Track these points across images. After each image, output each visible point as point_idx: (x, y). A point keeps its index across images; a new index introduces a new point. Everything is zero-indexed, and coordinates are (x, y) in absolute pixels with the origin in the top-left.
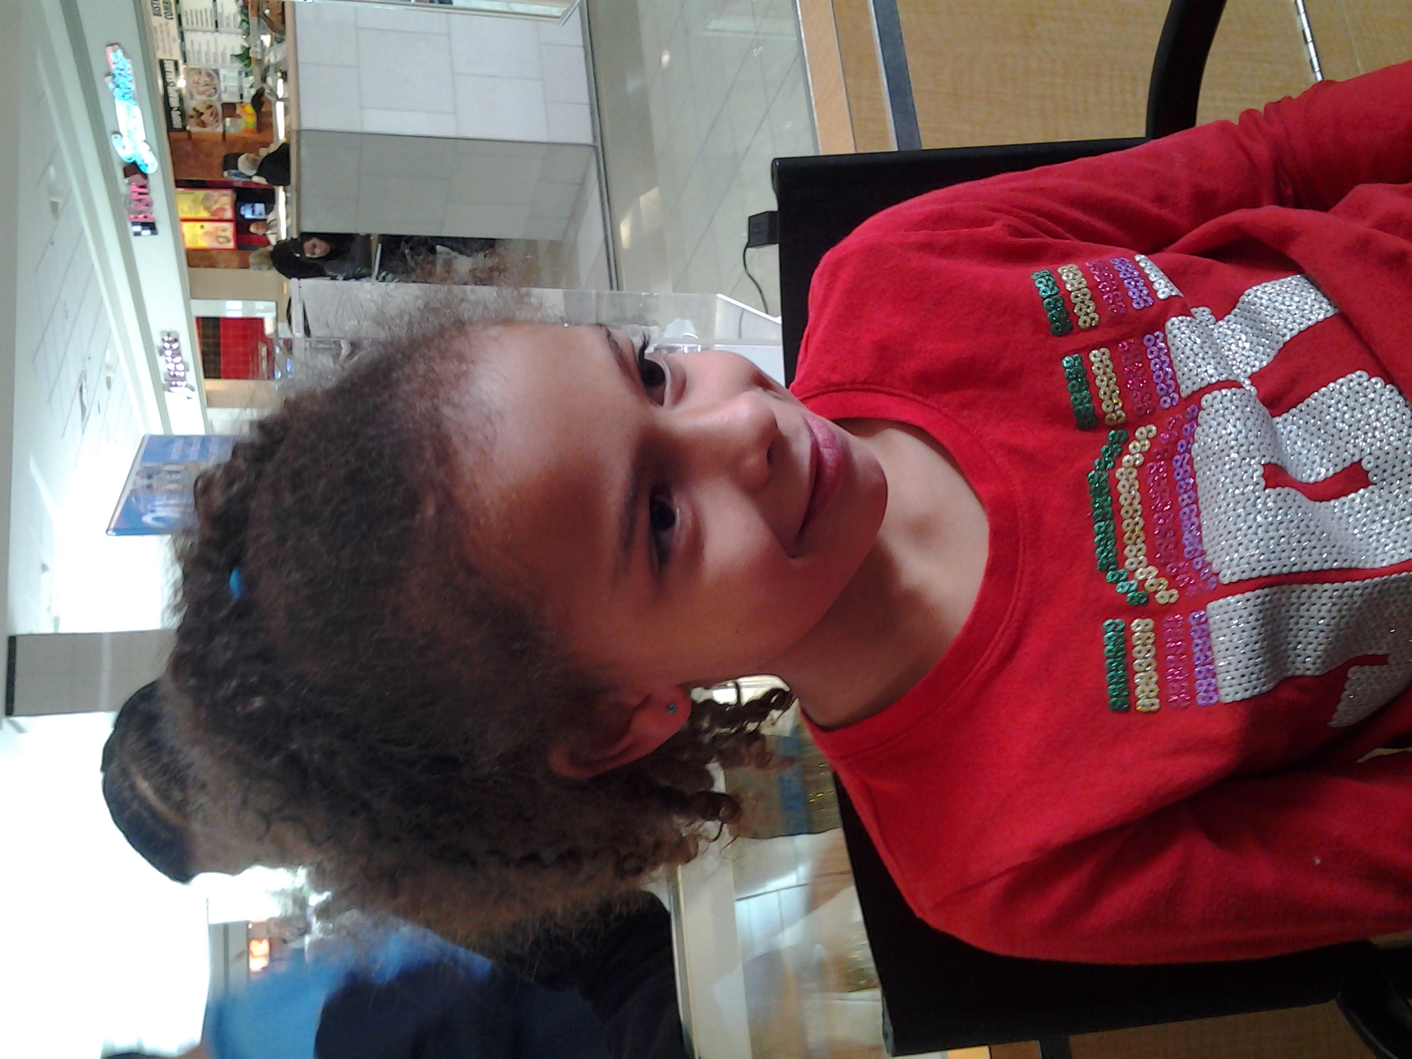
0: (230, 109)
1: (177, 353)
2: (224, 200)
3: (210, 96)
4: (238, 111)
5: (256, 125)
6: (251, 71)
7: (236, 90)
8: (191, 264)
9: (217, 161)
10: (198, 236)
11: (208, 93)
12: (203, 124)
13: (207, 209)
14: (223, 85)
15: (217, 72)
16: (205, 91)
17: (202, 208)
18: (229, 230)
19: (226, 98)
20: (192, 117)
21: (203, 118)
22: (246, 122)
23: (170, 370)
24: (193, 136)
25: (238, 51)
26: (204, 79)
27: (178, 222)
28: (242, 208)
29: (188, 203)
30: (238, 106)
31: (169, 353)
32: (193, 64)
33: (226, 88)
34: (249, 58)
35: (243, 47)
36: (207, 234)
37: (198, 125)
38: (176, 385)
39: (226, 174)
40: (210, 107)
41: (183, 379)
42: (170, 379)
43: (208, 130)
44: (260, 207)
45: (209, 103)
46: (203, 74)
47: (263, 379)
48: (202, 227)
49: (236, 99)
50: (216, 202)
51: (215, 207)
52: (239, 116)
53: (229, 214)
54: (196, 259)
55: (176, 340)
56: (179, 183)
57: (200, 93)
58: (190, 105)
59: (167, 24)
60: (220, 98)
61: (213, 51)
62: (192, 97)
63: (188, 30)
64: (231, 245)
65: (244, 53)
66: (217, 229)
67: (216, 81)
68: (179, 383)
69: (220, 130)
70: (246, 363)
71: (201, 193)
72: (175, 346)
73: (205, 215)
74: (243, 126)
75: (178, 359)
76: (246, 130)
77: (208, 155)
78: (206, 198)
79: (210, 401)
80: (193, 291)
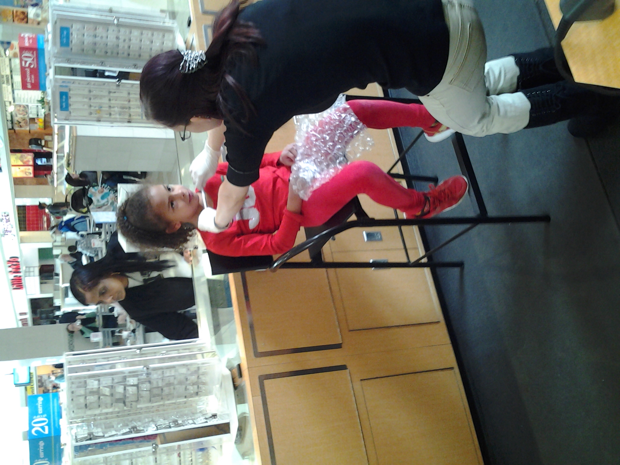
0: (32, 120)
1: (8, 221)
2: (29, 157)
3: (24, 115)
4: (36, 121)
5: (43, 126)
6: (45, 107)
7: (36, 113)
8: (15, 184)
9: (27, 142)
10: (18, 172)
11: (23, 114)
12: (21, 126)
13: (22, 161)
14: (30, 111)
15: (27, 106)
16: (23, 113)
17: (19, 160)
18: (31, 169)
19: (31, 116)
20: (16, 124)
21: (21, 124)
22: (39, 126)
23: (4, 228)
24: (16, 132)
25: (40, 99)
26: (22, 108)
27: (10, 166)
28: (37, 160)
29: (15, 159)
30: (36, 119)
31: (4, 221)
32: (16, 103)
33: (31, 112)
34: (44, 102)
35: (41, 97)
36: (22, 171)
37: (18, 127)
38: (7, 234)
39: (30, 146)
40: (24, 120)
41: (10, 232)
42: (5, 231)
43: (23, 129)
44: (44, 160)
45: (23, 118)
46: (22, 106)
47: (45, 230)
48: (19, 168)
49: (35, 116)
50: (26, 158)
51: (25, 160)
52: (36, 123)
53: (31, 163)
54: (18, 182)
55: (8, 215)
56: (13, 151)
57: (20, 114)
58: (16, 119)
59: (7, 87)
60: (28, 116)
61: (26, 97)
62: (16, 116)
63: (16, 89)
64: (32, 175)
65: (42, 100)
66: (26, 169)
67: (27, 109)
68: (8, 233)
69: (28, 129)
70: (37, 224)
71: (19, 155)
72: (7, 218)
73: (21, 163)
74: (38, 127)
75: (9, 223)
76: (39, 128)
77: (23, 139)
78: (21, 157)
79: (22, 240)
80: (17, 195)
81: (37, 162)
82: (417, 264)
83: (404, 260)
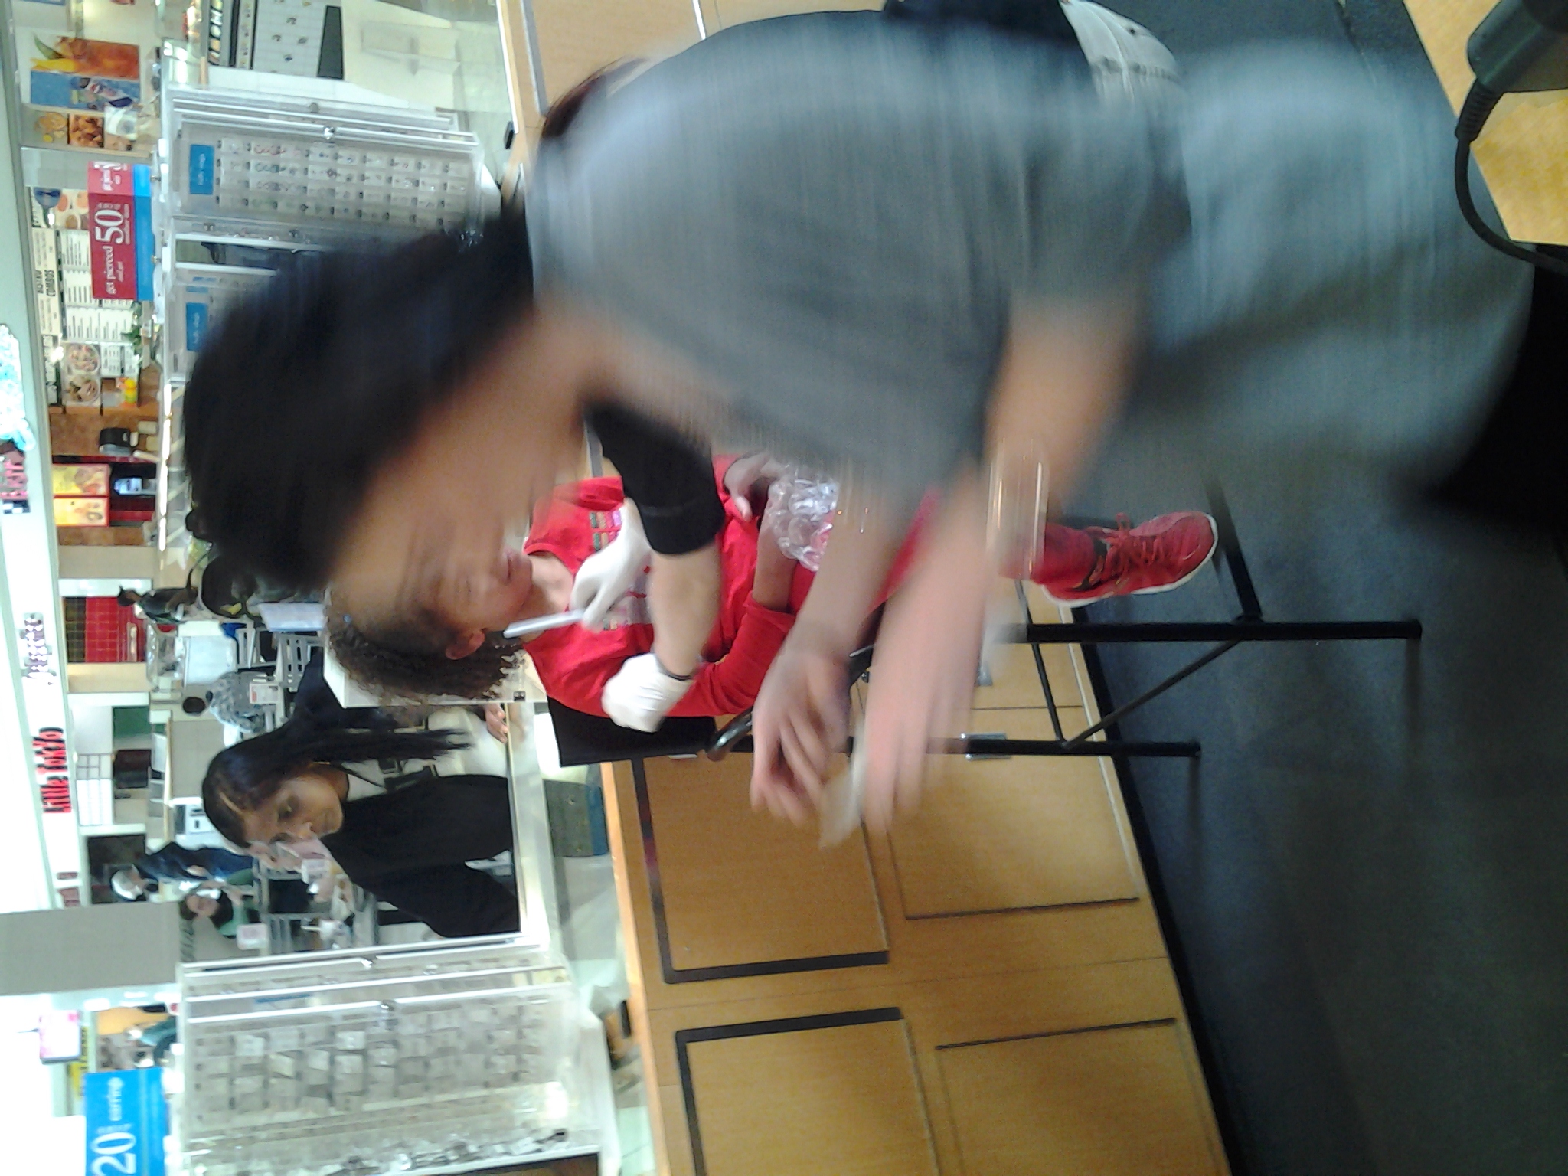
0: (109, 382)
1: (40, 635)
2: (98, 475)
3: (89, 370)
4: (118, 385)
5: (136, 399)
6: (141, 350)
7: (118, 364)
8: (61, 543)
9: (93, 435)
10: (69, 514)
11: (87, 367)
12: (80, 398)
13: (79, 485)
14: (103, 360)
15: (98, 347)
16: (84, 366)
17: (73, 484)
18: (101, 506)
19: (106, 373)
20: (69, 391)
21: (80, 392)
22: (127, 397)
23: (30, 654)
24: (68, 411)
25: (129, 330)
26: (83, 353)
27: (50, 497)
28: (117, 483)
29: (63, 479)
30: (117, 380)
31: (31, 636)
32: (70, 340)
33: (106, 361)
34: (138, 336)
35: (133, 326)
36: (78, 510)
37: (74, 399)
38: (37, 671)
39: (101, 448)
40: (88, 381)
41: (45, 664)
42: (30, 663)
43: (84, 404)
44: (136, 482)
45: (86, 378)
46: (84, 348)
47: (131, 662)
48: (73, 503)
49: (116, 374)
50: (89, 478)
51: (88, 483)
52: (118, 390)
53: (103, 490)
54: (68, 537)
55: (40, 622)
56: (59, 460)
57: (77, 367)
58: (67, 379)
59: (48, 300)
60: (99, 373)
61: (95, 325)
62: (69, 371)
63: (69, 306)
64: (103, 521)
65: (134, 331)
66: (89, 505)
67: (97, 356)
68: (39, 668)
69: (97, 404)
70: (113, 645)
71: (73, 469)
72: (39, 628)
73: (77, 491)
74: (123, 401)
75: (41, 642)
76: (126, 404)
77: (83, 430)
78: (79, 474)
79: (72, 687)
80: (64, 570)
81: (117, 488)
82: (1081, 747)
83: (1050, 736)
